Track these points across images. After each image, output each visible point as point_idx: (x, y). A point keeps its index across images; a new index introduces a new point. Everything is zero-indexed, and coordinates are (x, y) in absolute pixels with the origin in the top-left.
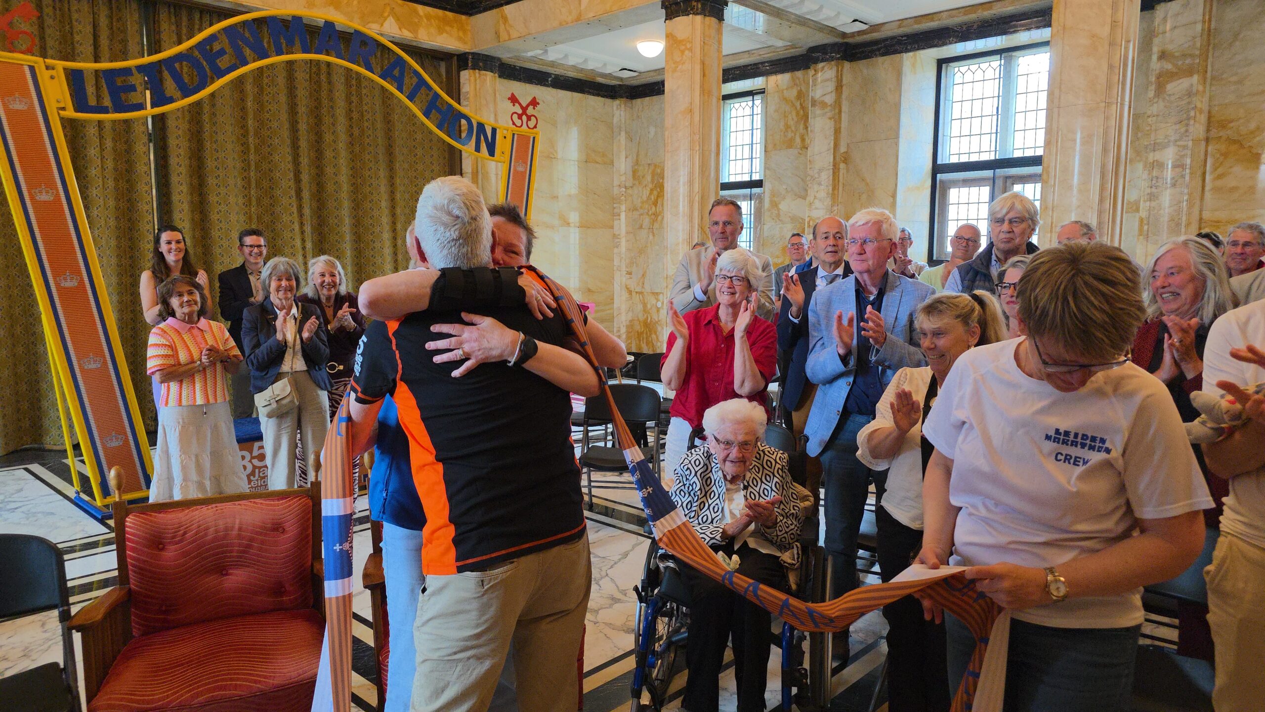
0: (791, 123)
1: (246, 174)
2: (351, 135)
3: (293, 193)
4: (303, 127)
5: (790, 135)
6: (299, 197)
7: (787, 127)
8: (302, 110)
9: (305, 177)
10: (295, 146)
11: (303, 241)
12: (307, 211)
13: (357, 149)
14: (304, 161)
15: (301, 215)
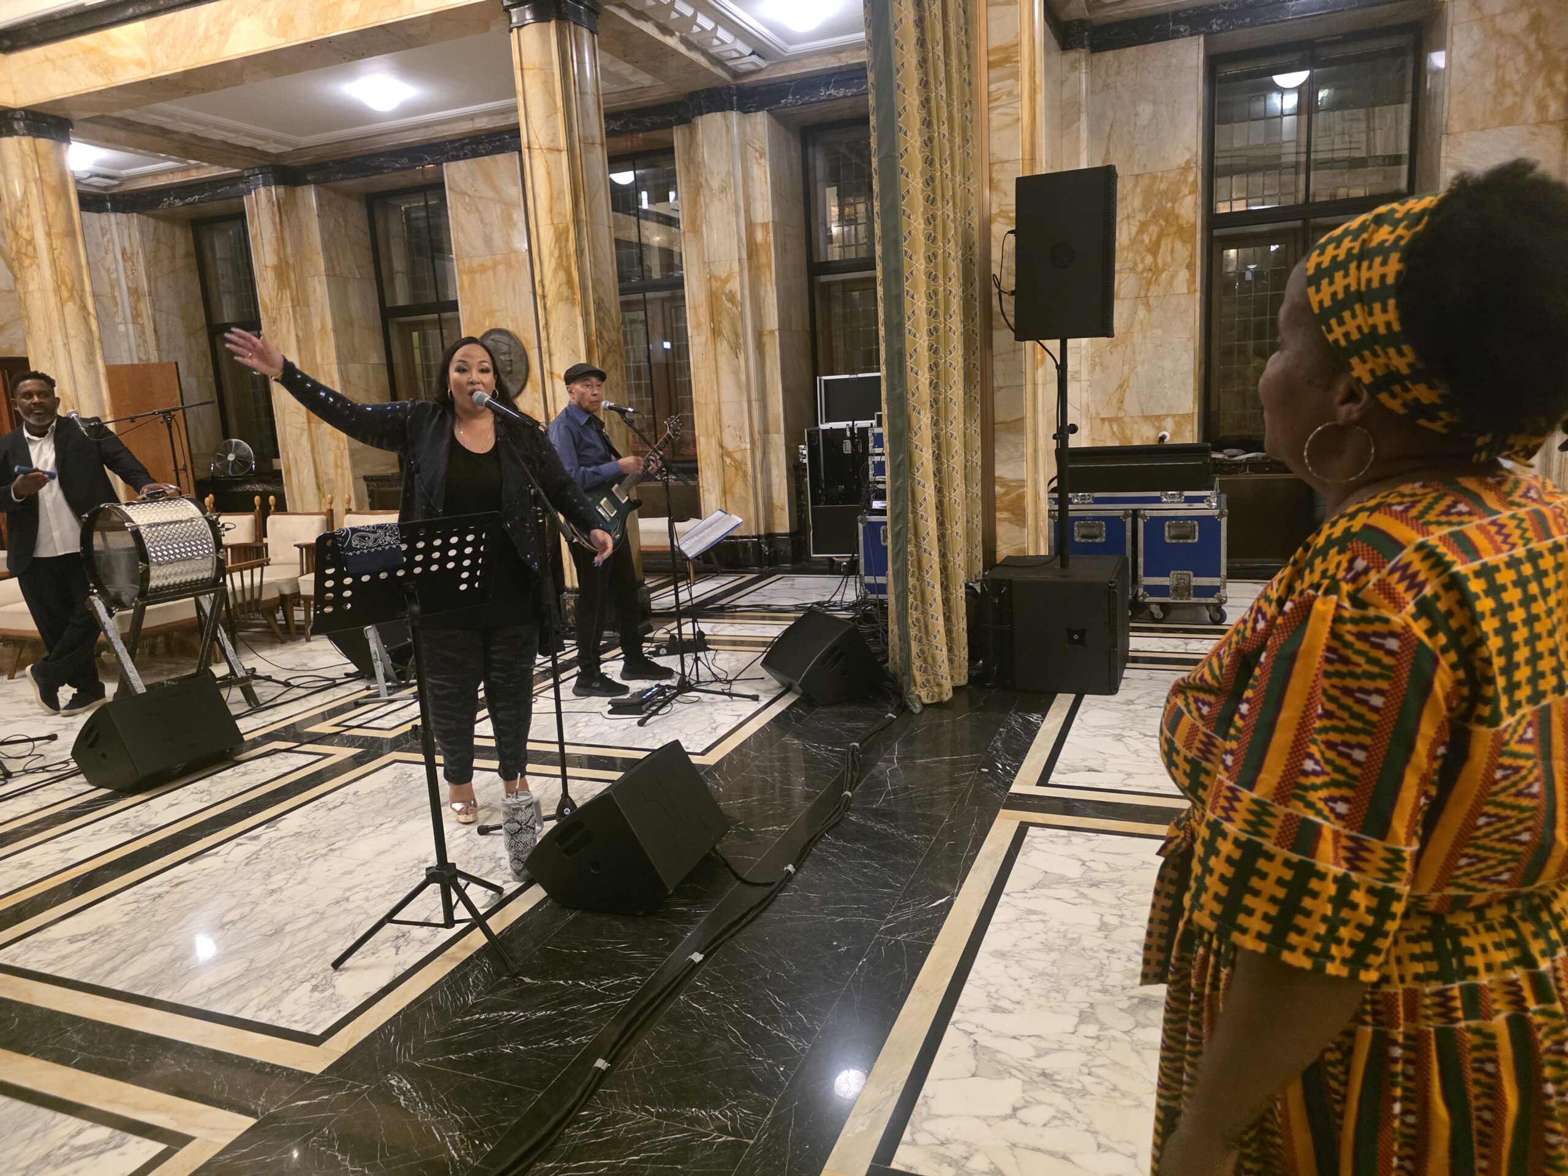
0: (1512, 76)
5: (1509, 100)
7: (1502, 85)
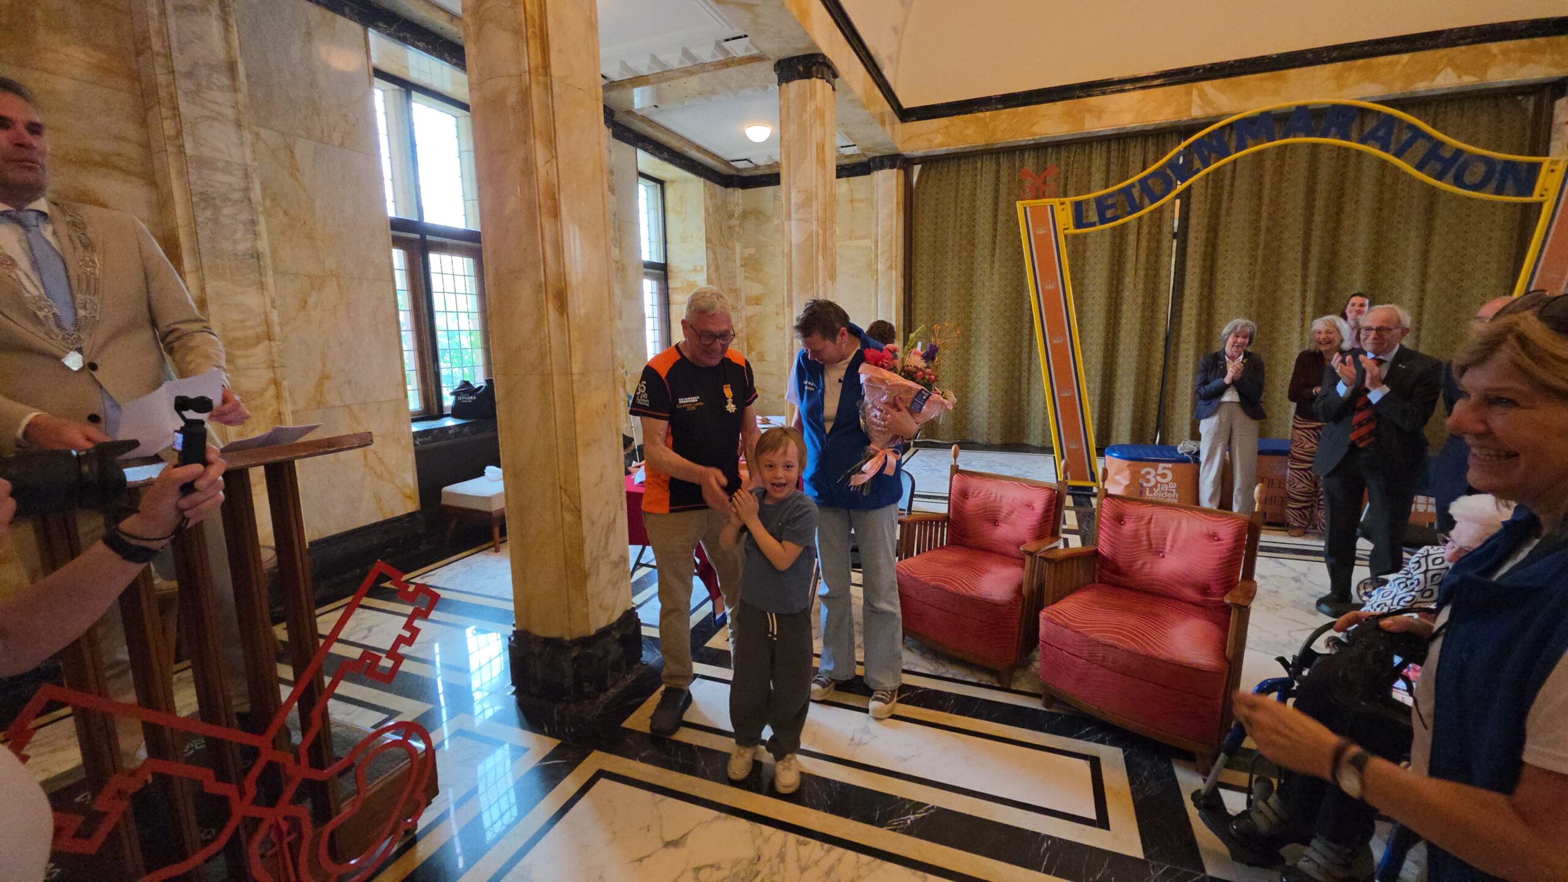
1: (1254, 253)
2: (1381, 200)
3: (1299, 264)
4: (1320, 203)
6: (1305, 266)
8: (1322, 188)
9: (1315, 249)
10: (1308, 221)
11: (1304, 306)
12: (1312, 279)
13: (1385, 214)
14: (1317, 234)
15: (1304, 283)
